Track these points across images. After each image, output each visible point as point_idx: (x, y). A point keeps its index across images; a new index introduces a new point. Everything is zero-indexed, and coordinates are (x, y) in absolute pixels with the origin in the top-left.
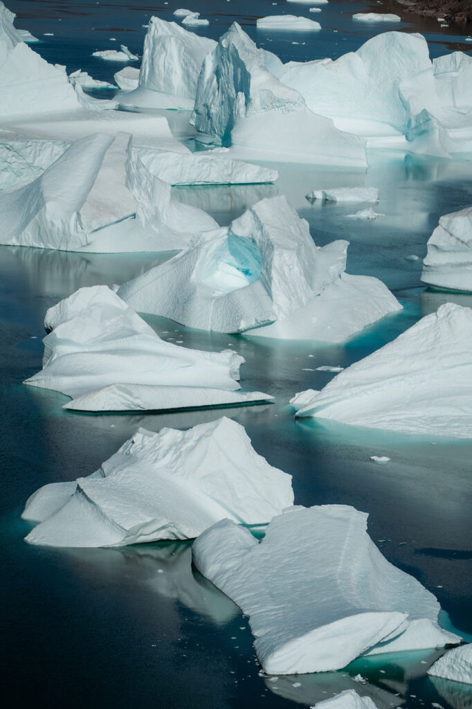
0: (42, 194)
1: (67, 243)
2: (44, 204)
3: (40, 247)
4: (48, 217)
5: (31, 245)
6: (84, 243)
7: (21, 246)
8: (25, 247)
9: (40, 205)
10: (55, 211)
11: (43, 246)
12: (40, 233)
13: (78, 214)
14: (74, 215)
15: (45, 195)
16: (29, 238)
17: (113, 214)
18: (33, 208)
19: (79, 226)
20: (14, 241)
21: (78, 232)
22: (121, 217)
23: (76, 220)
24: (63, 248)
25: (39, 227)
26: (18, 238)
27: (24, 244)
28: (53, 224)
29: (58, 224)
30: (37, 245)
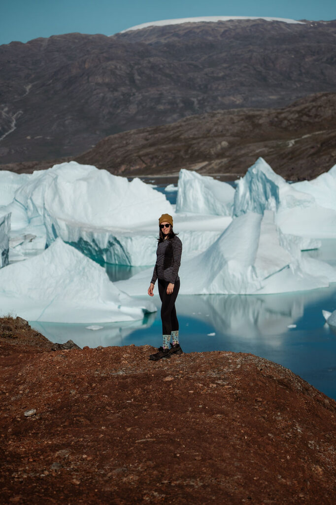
0: (222, 256)
1: (246, 288)
2: (226, 262)
3: (224, 293)
4: (230, 272)
5: (218, 293)
6: (259, 287)
7: (210, 294)
8: (214, 294)
9: (223, 264)
10: (235, 267)
11: (226, 293)
12: (224, 283)
13: (253, 267)
14: (250, 268)
15: (226, 256)
16: (216, 288)
17: (277, 265)
18: (216, 267)
19: (254, 276)
20: (205, 291)
21: (253, 280)
22: (282, 267)
23: (252, 272)
24: (243, 293)
25: (224, 280)
26: (207, 289)
27: (213, 292)
28: (234, 276)
29: (238, 276)
30: (222, 292)
